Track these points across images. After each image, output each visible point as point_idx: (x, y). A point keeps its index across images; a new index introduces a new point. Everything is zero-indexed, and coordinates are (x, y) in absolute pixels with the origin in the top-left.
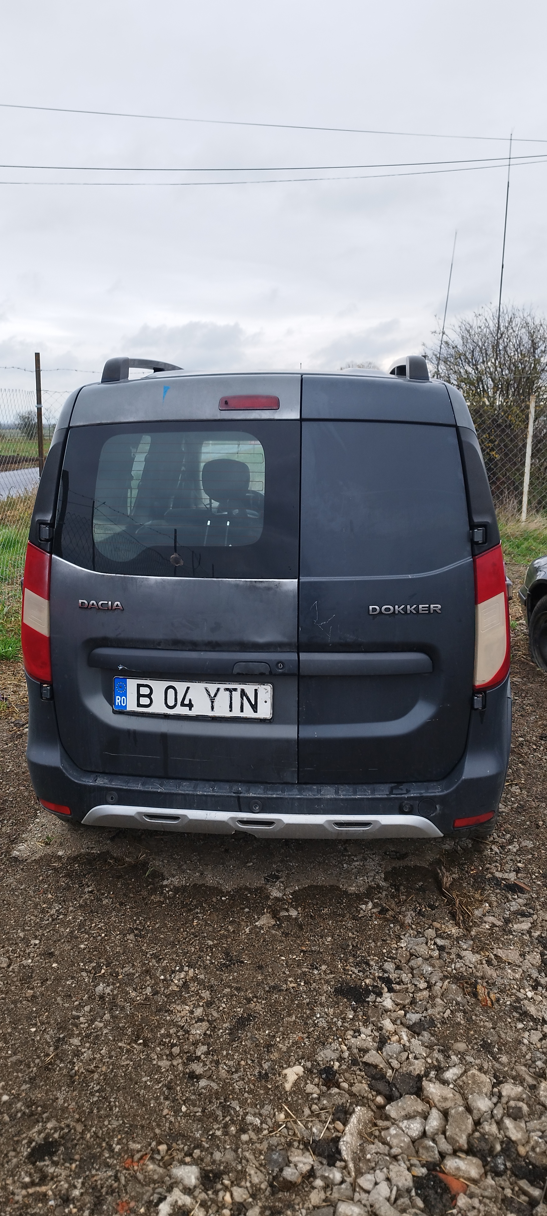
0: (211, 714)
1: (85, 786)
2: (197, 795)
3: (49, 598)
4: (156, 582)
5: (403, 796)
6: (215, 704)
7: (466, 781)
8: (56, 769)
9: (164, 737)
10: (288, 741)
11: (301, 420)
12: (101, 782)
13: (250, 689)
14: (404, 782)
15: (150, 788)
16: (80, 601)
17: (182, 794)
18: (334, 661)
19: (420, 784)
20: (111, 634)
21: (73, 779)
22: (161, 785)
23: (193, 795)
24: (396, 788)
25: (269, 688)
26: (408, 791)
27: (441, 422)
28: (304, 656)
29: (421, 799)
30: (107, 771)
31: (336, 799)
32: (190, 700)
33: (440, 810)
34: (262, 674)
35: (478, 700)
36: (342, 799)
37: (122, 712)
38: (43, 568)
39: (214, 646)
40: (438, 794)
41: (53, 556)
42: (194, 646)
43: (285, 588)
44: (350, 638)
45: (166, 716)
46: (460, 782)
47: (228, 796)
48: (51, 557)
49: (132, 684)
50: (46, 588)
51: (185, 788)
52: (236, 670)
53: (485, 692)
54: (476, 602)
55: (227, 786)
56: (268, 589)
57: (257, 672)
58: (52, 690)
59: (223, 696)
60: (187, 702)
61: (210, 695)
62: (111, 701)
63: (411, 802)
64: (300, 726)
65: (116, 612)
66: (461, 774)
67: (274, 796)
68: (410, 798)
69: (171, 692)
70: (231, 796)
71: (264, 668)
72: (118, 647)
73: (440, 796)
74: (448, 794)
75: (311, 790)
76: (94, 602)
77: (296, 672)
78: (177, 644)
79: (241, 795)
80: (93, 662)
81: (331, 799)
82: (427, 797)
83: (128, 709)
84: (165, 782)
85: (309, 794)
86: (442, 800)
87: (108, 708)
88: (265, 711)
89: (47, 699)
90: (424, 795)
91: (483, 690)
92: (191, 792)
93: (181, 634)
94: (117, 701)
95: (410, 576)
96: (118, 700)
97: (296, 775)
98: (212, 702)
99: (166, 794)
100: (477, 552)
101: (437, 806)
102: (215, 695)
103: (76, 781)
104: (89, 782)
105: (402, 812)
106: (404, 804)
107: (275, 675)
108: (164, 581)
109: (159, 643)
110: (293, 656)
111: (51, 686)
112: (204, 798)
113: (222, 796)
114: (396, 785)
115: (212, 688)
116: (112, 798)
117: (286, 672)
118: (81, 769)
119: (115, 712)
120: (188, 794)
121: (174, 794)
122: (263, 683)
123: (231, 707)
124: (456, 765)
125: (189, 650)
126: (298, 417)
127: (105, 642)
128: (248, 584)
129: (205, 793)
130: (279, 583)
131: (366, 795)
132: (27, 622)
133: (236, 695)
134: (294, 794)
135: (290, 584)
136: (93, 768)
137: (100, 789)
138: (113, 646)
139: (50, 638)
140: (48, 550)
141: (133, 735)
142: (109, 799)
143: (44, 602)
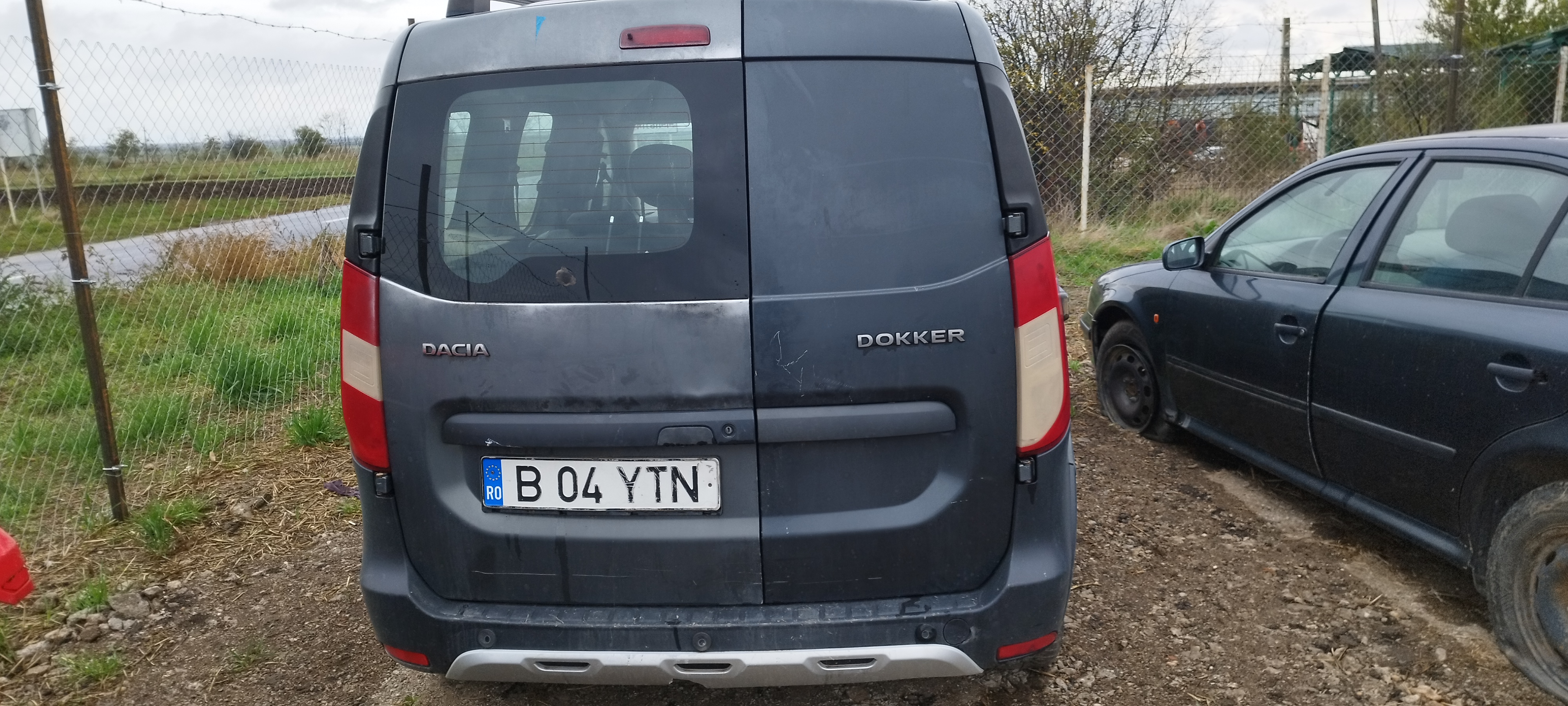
0: (628, 506)
1: (446, 623)
2: (613, 629)
3: (378, 342)
4: (537, 312)
5: (920, 616)
6: (635, 492)
7: (1012, 590)
8: (402, 599)
9: (561, 544)
10: (744, 543)
11: (744, 59)
12: (471, 615)
13: (685, 467)
14: (921, 596)
15: (542, 622)
16: (425, 345)
17: (591, 629)
18: (810, 420)
19: (944, 597)
20: (473, 393)
21: (427, 613)
22: (560, 616)
23: (607, 629)
24: (910, 604)
25: (714, 463)
26: (927, 609)
27: (952, 57)
28: (763, 414)
29: (948, 619)
30: (479, 598)
31: (820, 626)
32: (597, 488)
33: (976, 634)
34: (702, 444)
35: (1025, 468)
36: (830, 626)
37: (496, 509)
38: (367, 298)
39: (628, 405)
40: (971, 611)
41: (382, 279)
42: (598, 406)
43: (731, 313)
44: (831, 384)
45: (562, 513)
46: (1003, 591)
47: (660, 629)
48: (378, 281)
49: (508, 467)
50: (374, 328)
51: (596, 619)
52: (663, 440)
53: (1035, 457)
54: (1016, 324)
55: (658, 613)
56: (706, 315)
57: (694, 441)
58: (390, 481)
59: (646, 480)
60: (591, 490)
61: (625, 479)
62: (480, 494)
63: (933, 625)
64: (763, 520)
65: (478, 359)
66: (1005, 578)
67: (729, 625)
68: (930, 619)
69: (567, 477)
70: (664, 629)
71: (704, 435)
72: (485, 412)
73: (975, 614)
74: (986, 610)
75: (783, 613)
76: (446, 346)
77: (753, 438)
78: (573, 404)
79: (680, 626)
80: (450, 437)
81: (813, 626)
82: (956, 616)
83: (506, 504)
84: (566, 611)
85: (783, 618)
86: (979, 619)
87: (476, 504)
88: (709, 499)
89: (383, 495)
90: (952, 613)
91: (1031, 453)
92: (604, 625)
93: (577, 390)
94: (488, 493)
95: (916, 289)
96: (490, 492)
97: (760, 593)
98: (630, 489)
99: (566, 630)
100: (1013, 249)
101: (973, 629)
102: (634, 479)
103: (433, 616)
104: (452, 615)
105: (919, 640)
106: (922, 629)
107: (721, 444)
108: (547, 309)
109: (546, 404)
110: (748, 415)
111: (389, 474)
112: (624, 632)
113: (651, 629)
114: (909, 599)
115: (629, 467)
116: (487, 639)
117: (738, 438)
118: (441, 597)
119: (486, 510)
120: (600, 629)
121: (578, 629)
122: (705, 457)
123: (658, 494)
124: (998, 566)
125: (592, 413)
126: (739, 56)
127: (464, 406)
128: (675, 308)
129: (625, 626)
130: (722, 305)
131: (865, 617)
132: (349, 380)
133: (666, 478)
134: (759, 620)
135: (739, 307)
136: (459, 595)
137: (469, 626)
138: (477, 412)
139: (383, 403)
140: (373, 270)
141: (514, 543)
142: (483, 641)
143: (372, 349)
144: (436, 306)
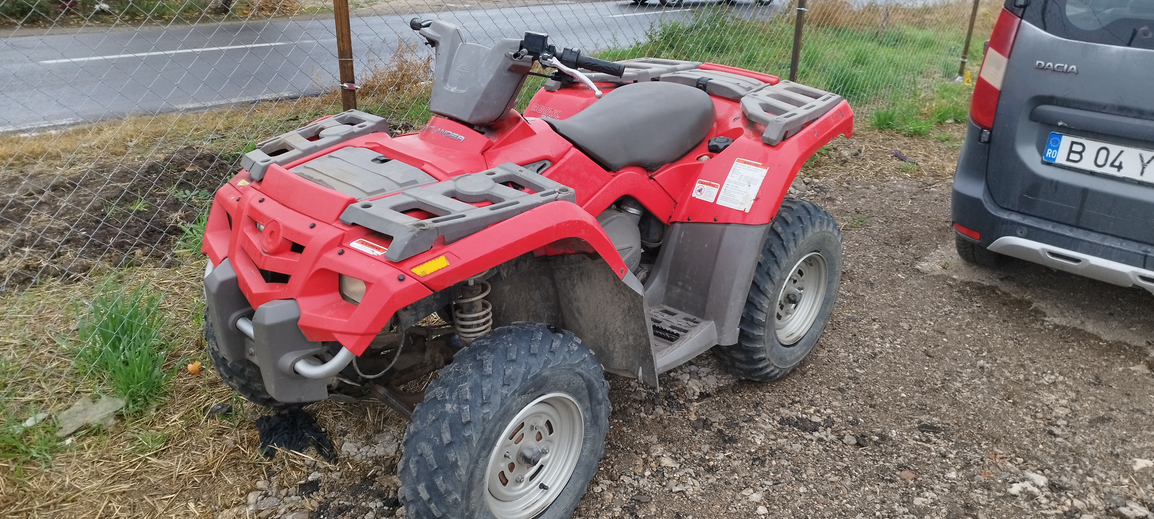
0: (1139, 178)
1: (1000, 218)
2: (1104, 246)
3: (1009, 57)
4: (1118, 52)
6: (1146, 170)
8: (978, 201)
9: (1085, 191)
12: (1015, 218)
15: (1059, 231)
16: (1038, 62)
17: (1089, 242)
20: (1058, 93)
21: (990, 211)
22: (1071, 231)
23: (1100, 245)
30: (1022, 211)
32: (1121, 163)
37: (1050, 163)
38: (1011, 31)
41: (1023, 21)
42: (1140, 114)
45: (1092, 173)
47: (1135, 253)
48: (1021, 21)
49: (1066, 141)
50: (1009, 48)
51: (1094, 238)
55: (1136, 245)
58: (990, 136)
61: (1142, 161)
62: (1042, 151)
65: (1070, 75)
69: (1103, 153)
70: (1139, 254)
72: (1062, 106)
76: (1051, 64)
78: (1123, 110)
79: (1149, 254)
80: (1034, 117)
83: (1058, 161)
84: (1075, 229)
87: (1038, 158)
89: (985, 142)
92: (1098, 242)
93: (1128, 102)
94: (1048, 153)
98: (1144, 168)
99: (1073, 238)
102: (1149, 162)
103: (993, 213)
104: (1005, 215)
108: (1125, 50)
109: (1105, 107)
111: (991, 132)
112: (1110, 249)
113: (1129, 251)
115: (1148, 154)
116: (1021, 232)
118: (999, 205)
119: (1043, 163)
120: (1095, 243)
121: (1081, 240)
125: (1134, 117)
127: (1050, 100)
129: (1113, 246)
132: (984, 76)
136: (1010, 207)
137: (1013, 223)
138: (1057, 105)
139: (1000, 92)
140: (1020, 15)
141: (1055, 185)
142: (1019, 233)
143: (1004, 60)
144: (1054, 41)
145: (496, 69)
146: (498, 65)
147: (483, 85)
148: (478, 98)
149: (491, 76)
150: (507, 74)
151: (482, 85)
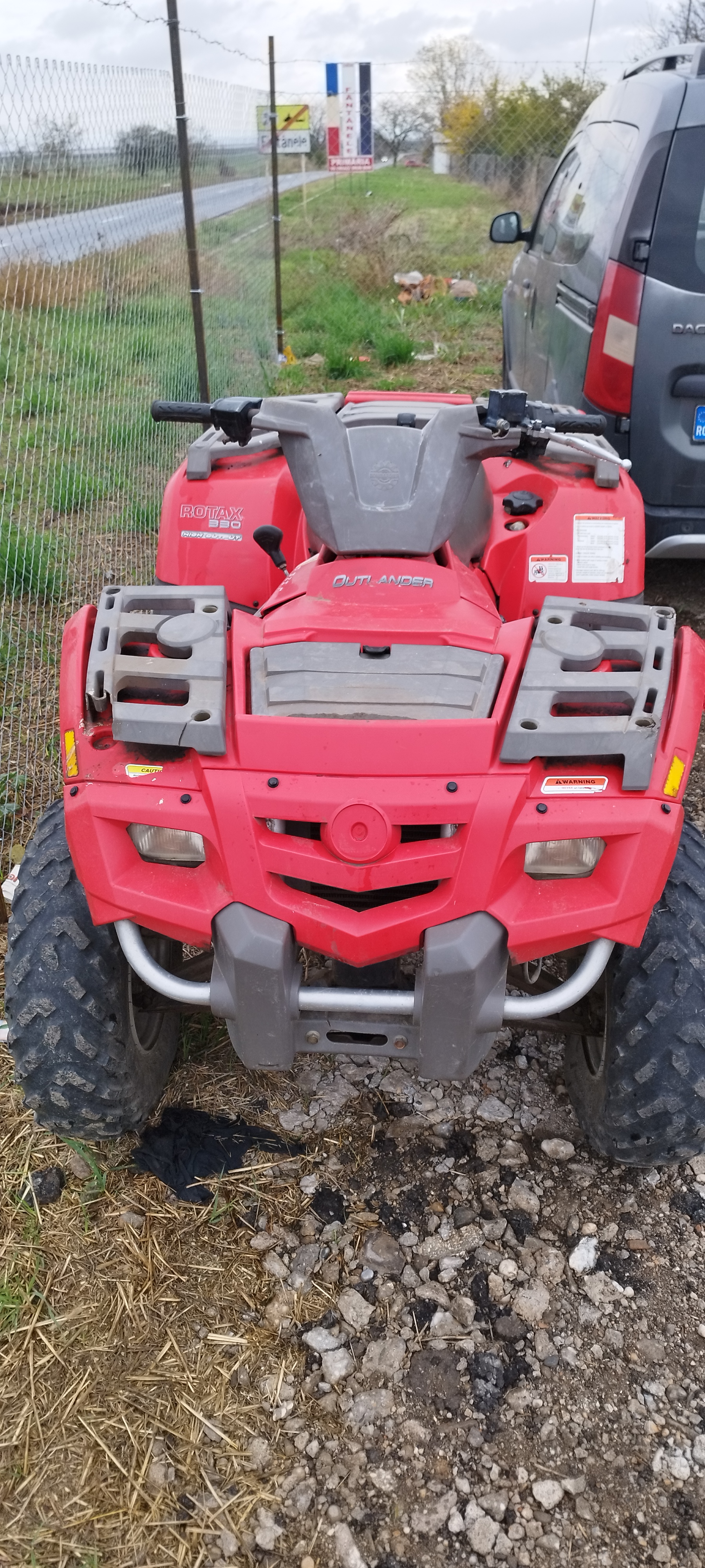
1: (660, 518)
3: (638, 325)
12: (674, 513)
16: (676, 325)
30: (679, 504)
37: (701, 442)
38: (635, 293)
41: (649, 278)
48: (646, 280)
50: (637, 313)
58: (630, 424)
62: (690, 432)
76: (691, 326)
80: (676, 392)
87: (685, 438)
94: (698, 431)
96: (700, 430)
104: (663, 513)
111: (629, 418)
116: (687, 528)
119: (693, 443)
127: (695, 369)
132: (608, 350)
136: (663, 502)
137: (675, 520)
139: (634, 368)
140: (643, 270)
142: (684, 529)
143: (633, 329)
144: (688, 298)
145: (452, 460)
146: (453, 452)
147: (440, 490)
148: (438, 511)
149: (448, 473)
150: (465, 465)
151: (438, 490)
